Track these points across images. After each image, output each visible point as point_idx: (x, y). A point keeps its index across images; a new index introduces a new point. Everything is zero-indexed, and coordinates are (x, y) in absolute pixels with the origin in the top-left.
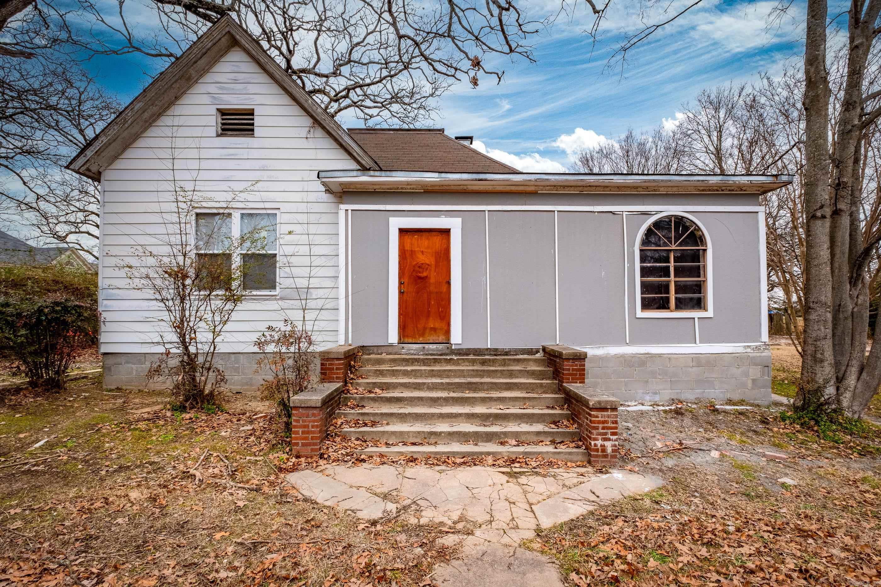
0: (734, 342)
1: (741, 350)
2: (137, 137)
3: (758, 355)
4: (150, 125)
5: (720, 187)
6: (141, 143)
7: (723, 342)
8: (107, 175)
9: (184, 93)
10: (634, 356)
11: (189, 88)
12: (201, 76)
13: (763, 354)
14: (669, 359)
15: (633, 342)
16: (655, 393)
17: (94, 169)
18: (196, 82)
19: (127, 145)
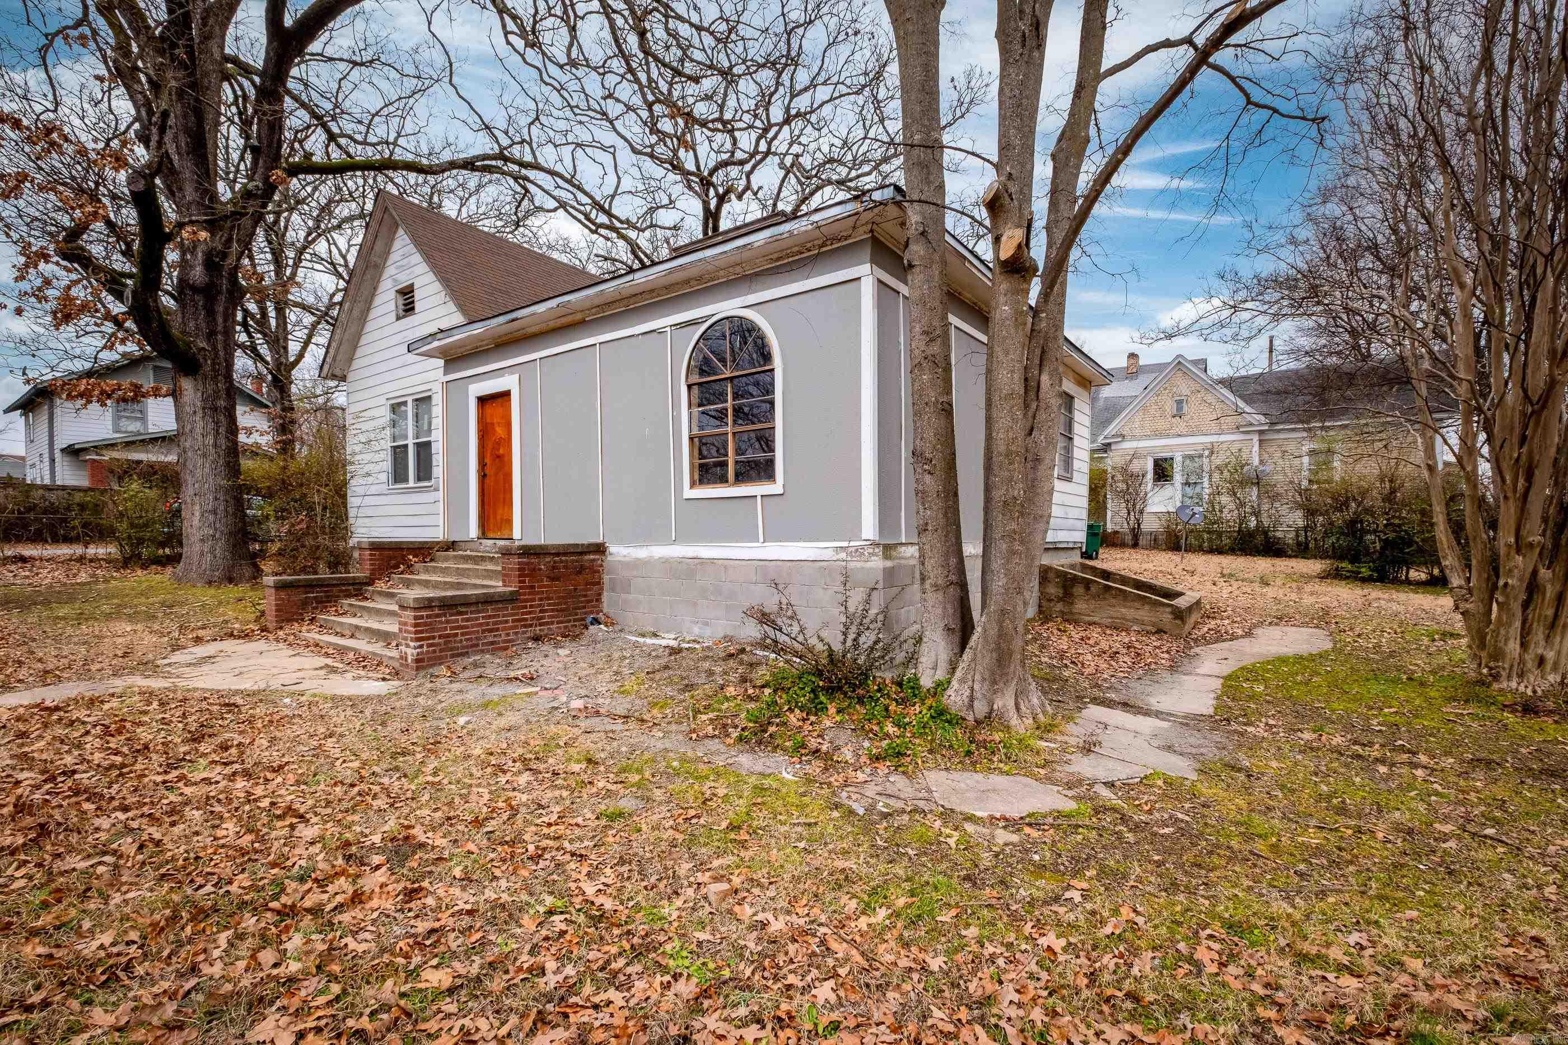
0: (818, 540)
1: (828, 555)
2: (359, 335)
3: (859, 565)
4: (365, 322)
5: (802, 245)
6: (363, 341)
7: (800, 540)
8: (350, 377)
9: (379, 281)
10: (681, 560)
11: (380, 276)
12: (386, 259)
13: (869, 565)
14: (725, 567)
15: (682, 537)
16: (706, 624)
17: (338, 372)
18: (384, 268)
19: (355, 346)
